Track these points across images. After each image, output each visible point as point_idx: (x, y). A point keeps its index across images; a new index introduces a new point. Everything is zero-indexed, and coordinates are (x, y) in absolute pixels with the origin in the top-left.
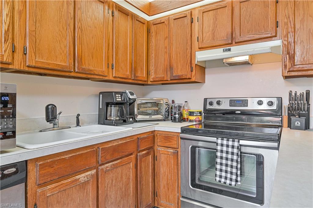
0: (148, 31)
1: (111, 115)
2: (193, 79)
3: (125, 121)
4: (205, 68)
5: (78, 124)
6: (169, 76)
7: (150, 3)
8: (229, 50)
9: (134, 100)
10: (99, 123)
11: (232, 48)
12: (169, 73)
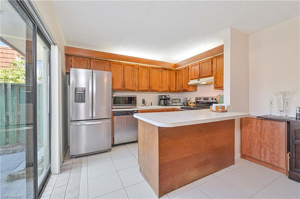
0: (176, 73)
1: (161, 103)
2: (189, 91)
3: (166, 105)
4: (197, 86)
5: (151, 105)
6: (182, 89)
7: (175, 64)
8: (199, 80)
9: (170, 98)
10: (158, 105)
11: (200, 79)
12: (182, 88)
